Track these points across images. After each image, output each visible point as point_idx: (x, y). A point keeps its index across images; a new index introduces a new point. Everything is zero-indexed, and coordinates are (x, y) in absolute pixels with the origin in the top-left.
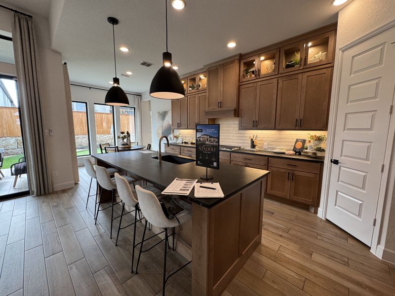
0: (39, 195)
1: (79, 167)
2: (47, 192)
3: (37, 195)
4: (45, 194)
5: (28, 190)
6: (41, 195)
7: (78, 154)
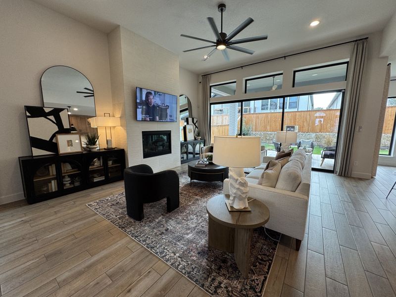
0: (340, 175)
1: (379, 165)
2: (346, 175)
3: (339, 175)
4: (344, 176)
5: (332, 169)
6: (341, 176)
7: (380, 153)
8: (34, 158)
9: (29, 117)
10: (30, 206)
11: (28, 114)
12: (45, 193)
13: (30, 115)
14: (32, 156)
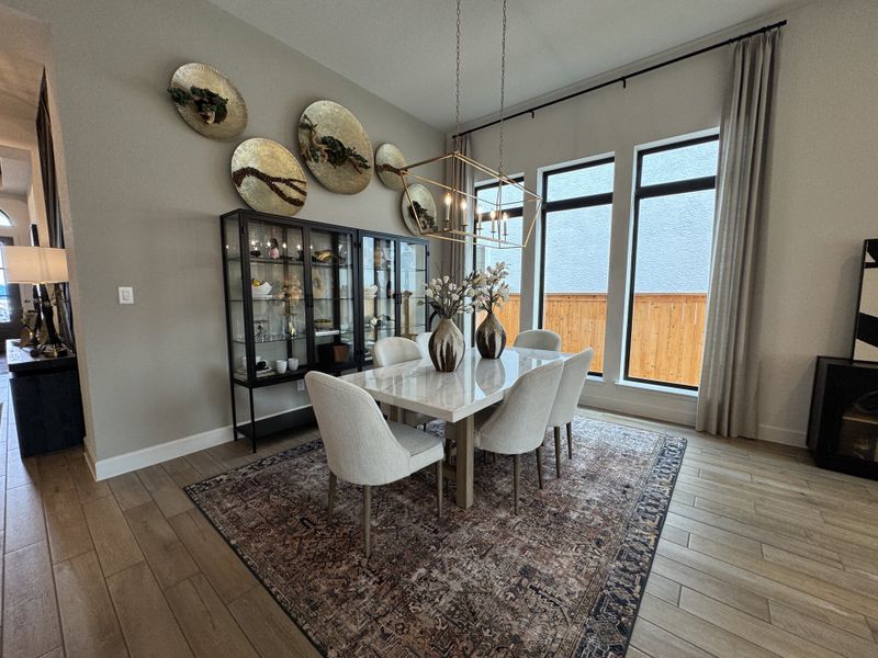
8: (855, 365)
9: (870, 265)
10: (818, 469)
11: (869, 259)
12: (862, 457)
13: (873, 261)
14: (851, 360)
